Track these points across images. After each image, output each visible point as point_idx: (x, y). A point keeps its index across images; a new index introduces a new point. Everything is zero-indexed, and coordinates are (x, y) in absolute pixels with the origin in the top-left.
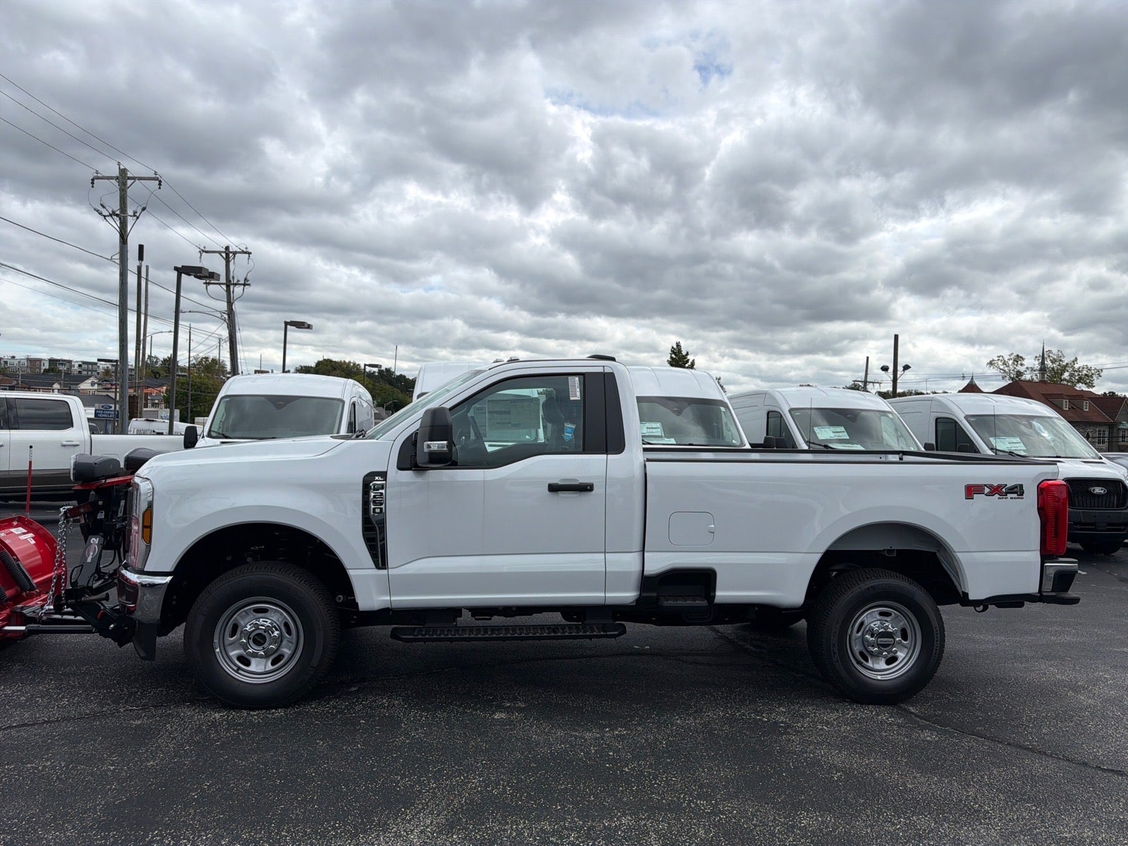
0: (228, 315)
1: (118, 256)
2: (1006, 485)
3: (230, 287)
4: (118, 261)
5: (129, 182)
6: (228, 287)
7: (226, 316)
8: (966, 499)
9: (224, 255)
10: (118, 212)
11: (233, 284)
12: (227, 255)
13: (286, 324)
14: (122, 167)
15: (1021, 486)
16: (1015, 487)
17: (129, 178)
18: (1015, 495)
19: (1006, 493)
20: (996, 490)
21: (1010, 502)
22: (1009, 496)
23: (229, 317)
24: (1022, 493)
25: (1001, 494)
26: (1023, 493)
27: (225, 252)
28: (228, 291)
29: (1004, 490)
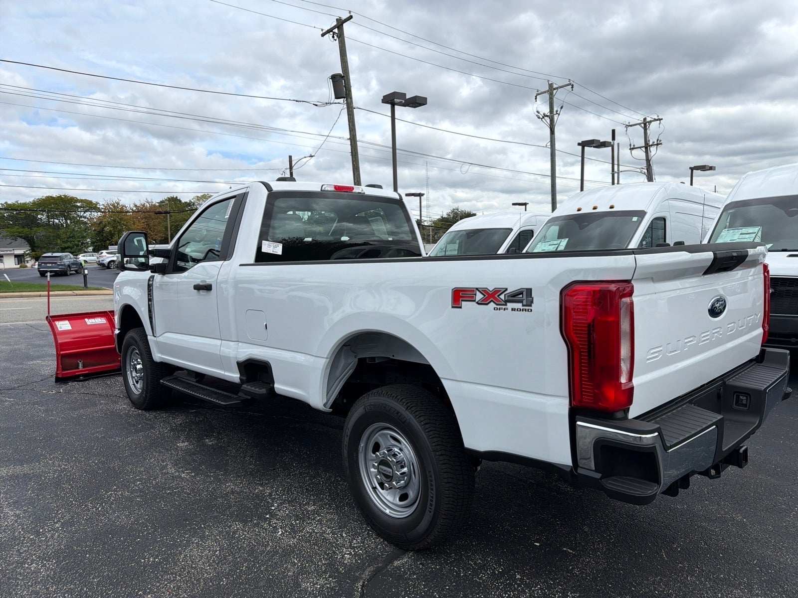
0: (647, 169)
1: (549, 144)
2: (506, 289)
3: (647, 148)
4: (550, 147)
5: (555, 91)
6: (646, 148)
7: (646, 171)
8: (453, 307)
9: (643, 125)
10: (549, 114)
11: (649, 146)
12: (645, 124)
13: (692, 169)
14: (550, 83)
15: (529, 291)
16: (520, 292)
17: (554, 89)
18: (519, 306)
19: (506, 302)
20: (491, 296)
21: (511, 315)
22: (510, 305)
23: (648, 171)
24: (530, 303)
25: (497, 302)
26: (532, 302)
27: (643, 123)
28: (647, 152)
29: (502, 297)
